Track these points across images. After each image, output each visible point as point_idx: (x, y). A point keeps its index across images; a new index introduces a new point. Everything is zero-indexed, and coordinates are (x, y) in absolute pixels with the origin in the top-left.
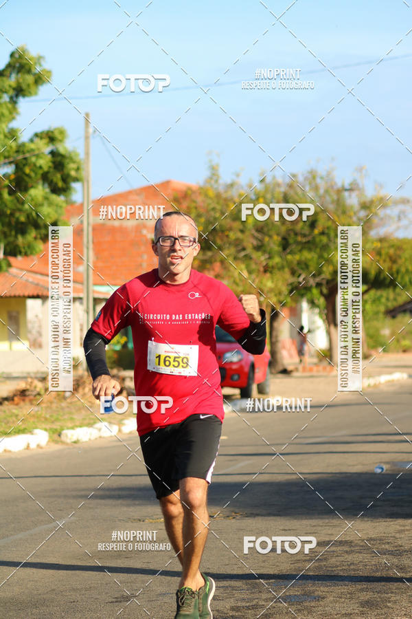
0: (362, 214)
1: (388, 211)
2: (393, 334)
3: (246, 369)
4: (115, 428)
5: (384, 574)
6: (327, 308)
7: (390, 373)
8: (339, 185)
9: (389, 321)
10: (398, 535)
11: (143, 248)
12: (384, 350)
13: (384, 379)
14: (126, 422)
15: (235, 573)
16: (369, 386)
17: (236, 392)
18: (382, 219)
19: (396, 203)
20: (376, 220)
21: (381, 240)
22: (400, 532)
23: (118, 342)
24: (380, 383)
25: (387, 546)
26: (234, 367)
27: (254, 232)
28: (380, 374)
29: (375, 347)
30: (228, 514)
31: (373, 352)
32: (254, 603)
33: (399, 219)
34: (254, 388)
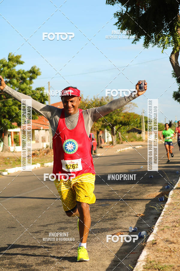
2: (128, 137)
5: (126, 198)
6: (111, 131)
7: (128, 147)
9: (127, 134)
10: (130, 188)
12: (127, 142)
13: (126, 149)
16: (123, 151)
20: (124, 108)
21: (125, 113)
24: (125, 150)
25: (127, 191)
28: (125, 147)
31: (123, 142)
32: (93, 206)
33: (130, 107)
34: (93, 151)
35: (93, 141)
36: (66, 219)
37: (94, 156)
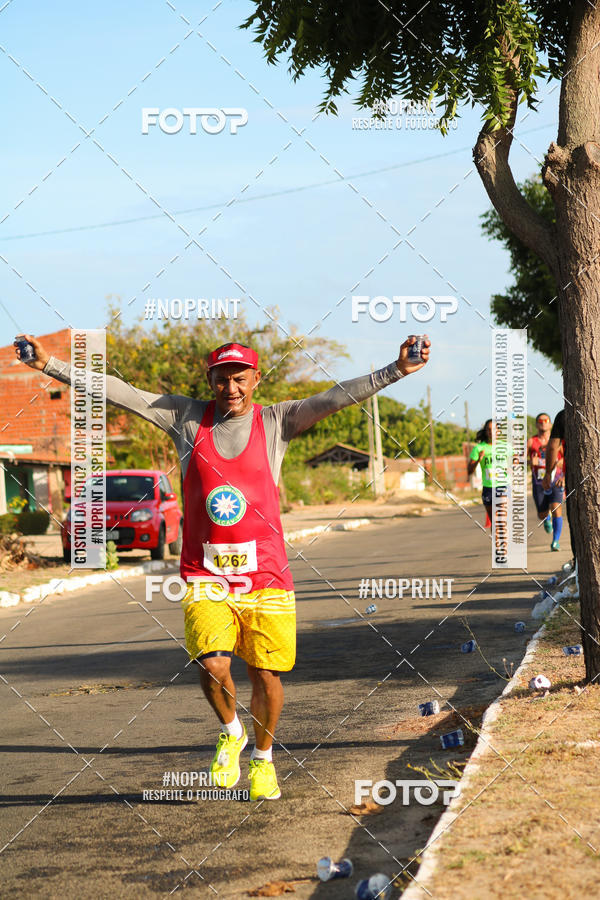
0: (276, 357)
1: (303, 354)
2: (314, 485)
3: (157, 528)
4: (17, 598)
7: (312, 527)
8: (251, 328)
9: (310, 472)
10: (321, 699)
11: (41, 403)
12: (306, 504)
13: (305, 533)
14: (27, 590)
15: (146, 746)
17: (147, 553)
18: (296, 362)
19: (311, 344)
20: (292, 364)
21: (297, 384)
22: (323, 695)
23: (19, 505)
24: (301, 538)
25: (310, 711)
26: (143, 526)
27: (160, 380)
28: (301, 528)
29: (295, 499)
30: (138, 684)
31: (293, 505)
33: (315, 361)
34: (166, 548)
35: (165, 506)
36: (55, 835)
37: (170, 566)
